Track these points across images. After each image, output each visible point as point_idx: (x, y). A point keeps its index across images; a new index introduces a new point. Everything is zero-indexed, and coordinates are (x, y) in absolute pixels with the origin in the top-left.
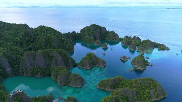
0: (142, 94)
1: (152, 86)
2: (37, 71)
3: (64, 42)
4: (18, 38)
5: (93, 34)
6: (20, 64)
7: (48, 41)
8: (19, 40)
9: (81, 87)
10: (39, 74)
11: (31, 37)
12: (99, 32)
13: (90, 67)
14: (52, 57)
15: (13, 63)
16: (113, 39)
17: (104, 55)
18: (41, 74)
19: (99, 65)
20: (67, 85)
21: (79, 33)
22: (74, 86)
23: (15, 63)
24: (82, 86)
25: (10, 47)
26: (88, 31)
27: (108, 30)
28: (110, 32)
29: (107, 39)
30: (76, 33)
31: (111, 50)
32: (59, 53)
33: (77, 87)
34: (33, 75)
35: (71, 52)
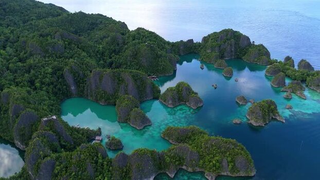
0: (206, 160)
1: (228, 153)
2: (101, 97)
3: (159, 58)
4: (101, 46)
5: (220, 47)
6: (86, 84)
7: (136, 55)
8: (101, 49)
9: (140, 130)
10: (103, 100)
11: (118, 44)
12: (233, 45)
13: (173, 105)
14: (123, 80)
15: (79, 81)
16: (256, 60)
17: (215, 88)
18: (106, 101)
19: (190, 104)
20: (126, 122)
21: (199, 43)
22: (134, 126)
23: (81, 81)
24: (144, 128)
25: (83, 59)
26: (213, 41)
27: (253, 42)
28: (256, 45)
29: (245, 58)
30: (195, 42)
31: (236, 81)
32: (133, 76)
33: (136, 129)
34: (97, 101)
35: (167, 75)
